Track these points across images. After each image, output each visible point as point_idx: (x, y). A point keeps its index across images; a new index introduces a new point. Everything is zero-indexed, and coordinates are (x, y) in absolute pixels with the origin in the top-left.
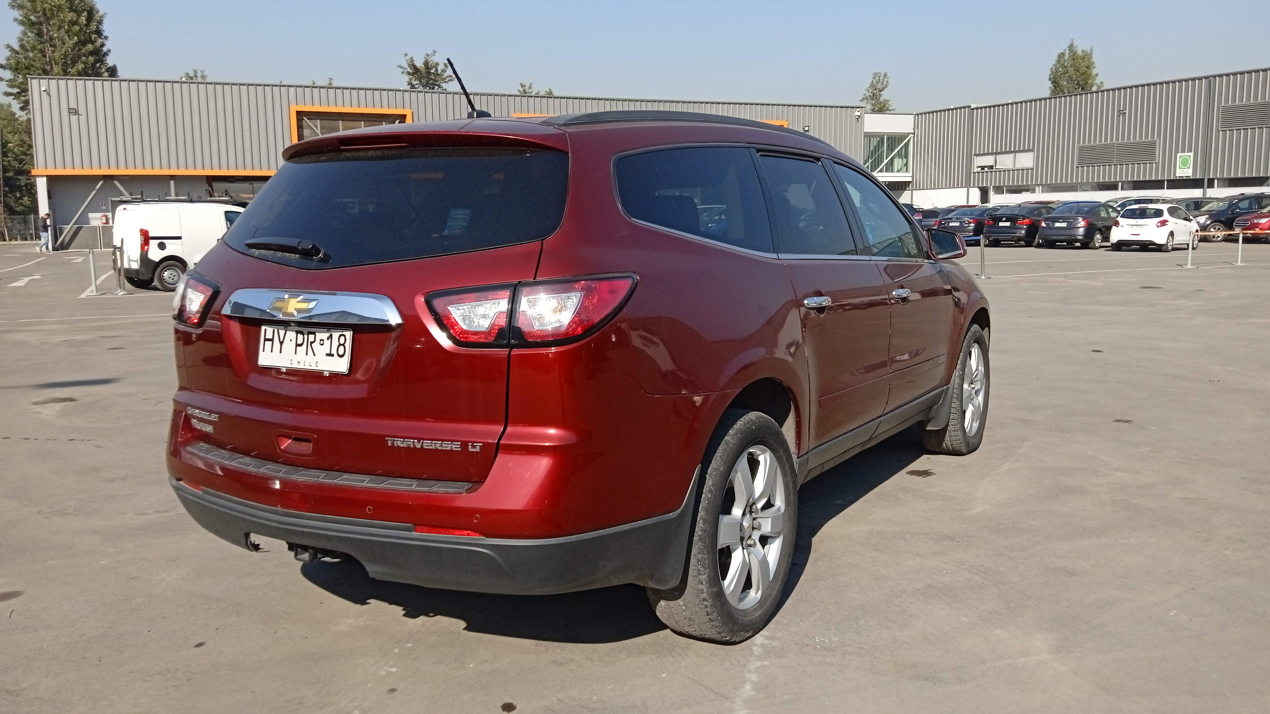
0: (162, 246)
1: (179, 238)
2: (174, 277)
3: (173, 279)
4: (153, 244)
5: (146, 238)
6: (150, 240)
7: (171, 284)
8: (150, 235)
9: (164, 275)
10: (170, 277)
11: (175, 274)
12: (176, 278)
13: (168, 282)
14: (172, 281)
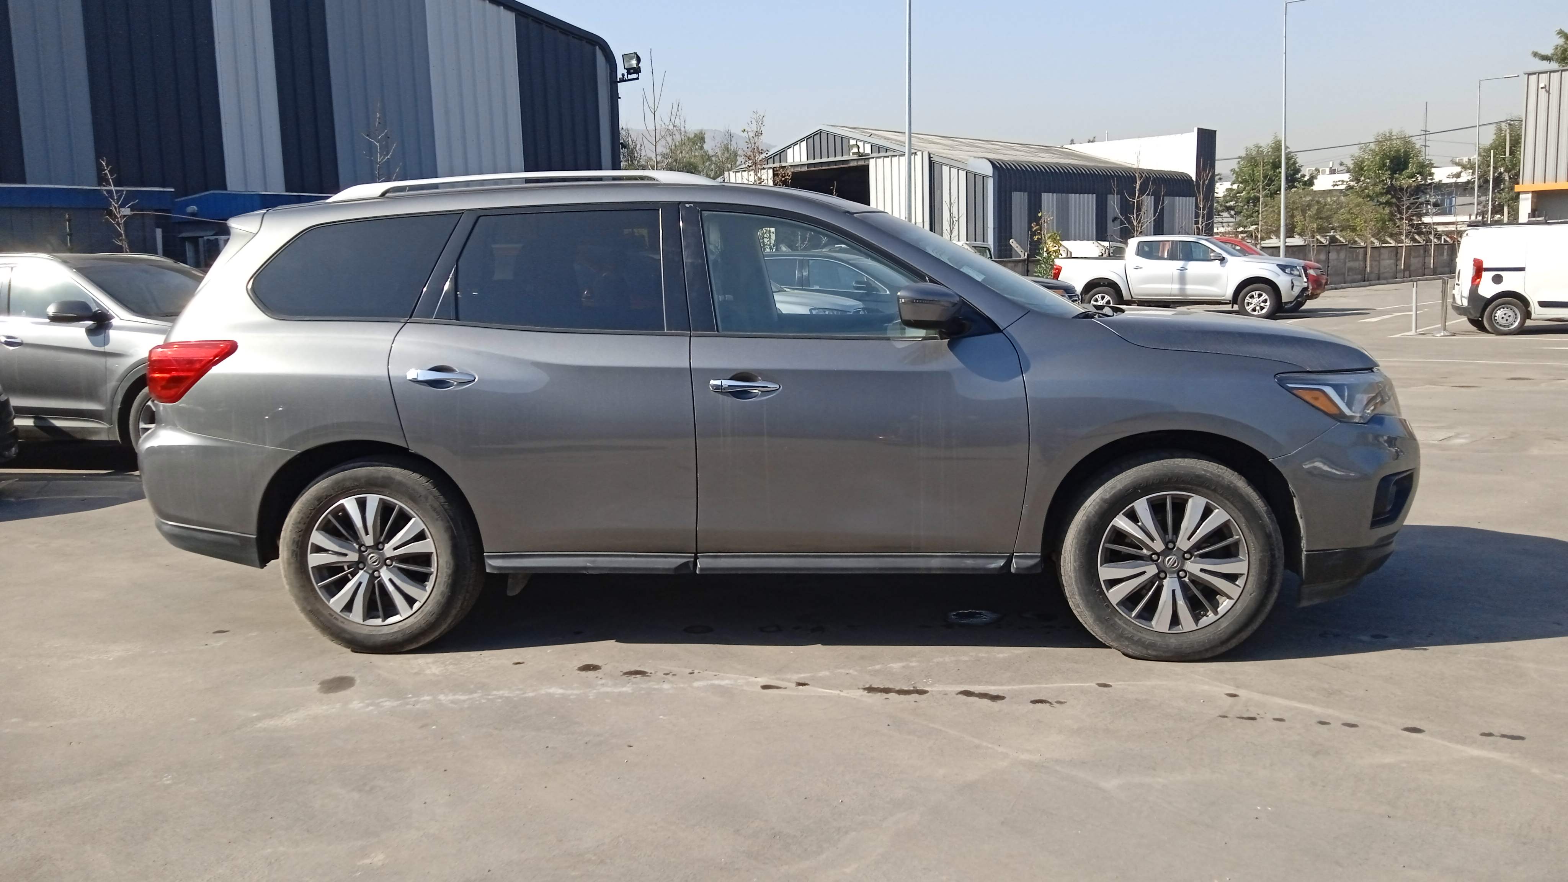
0: (1497, 280)
1: (1522, 269)
2: (1508, 318)
3: (1507, 320)
4: (1487, 276)
5: (1479, 269)
6: (1483, 272)
7: (1504, 326)
8: (1485, 266)
9: (1496, 315)
10: (1503, 318)
11: (1510, 313)
12: (1510, 319)
13: (1500, 323)
14: (1505, 322)
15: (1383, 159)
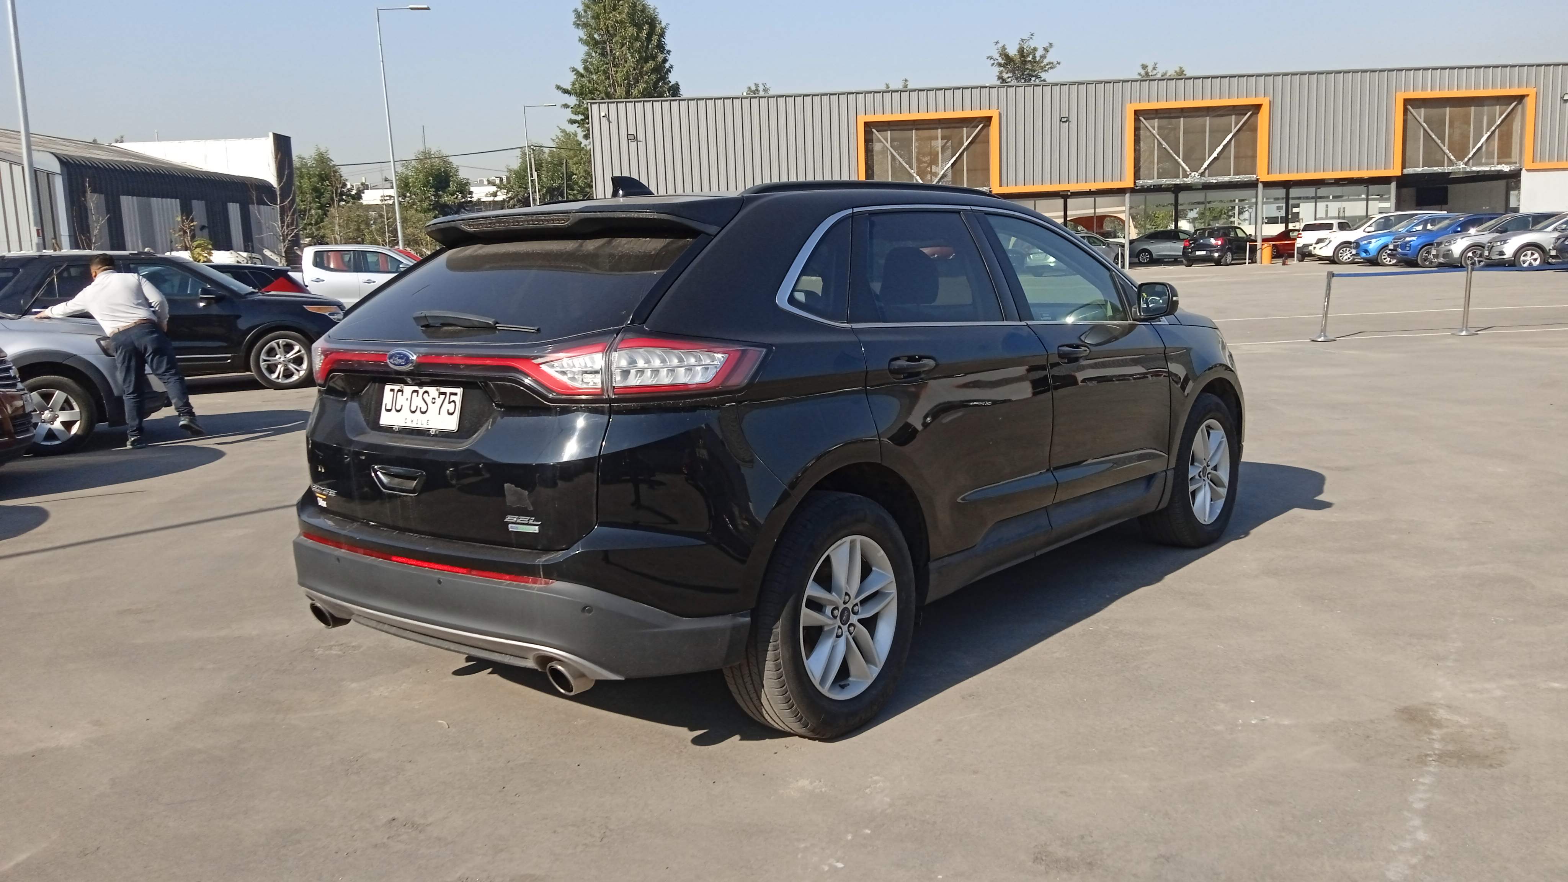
15: (427, 177)
